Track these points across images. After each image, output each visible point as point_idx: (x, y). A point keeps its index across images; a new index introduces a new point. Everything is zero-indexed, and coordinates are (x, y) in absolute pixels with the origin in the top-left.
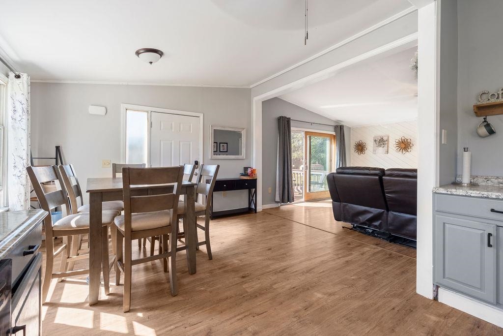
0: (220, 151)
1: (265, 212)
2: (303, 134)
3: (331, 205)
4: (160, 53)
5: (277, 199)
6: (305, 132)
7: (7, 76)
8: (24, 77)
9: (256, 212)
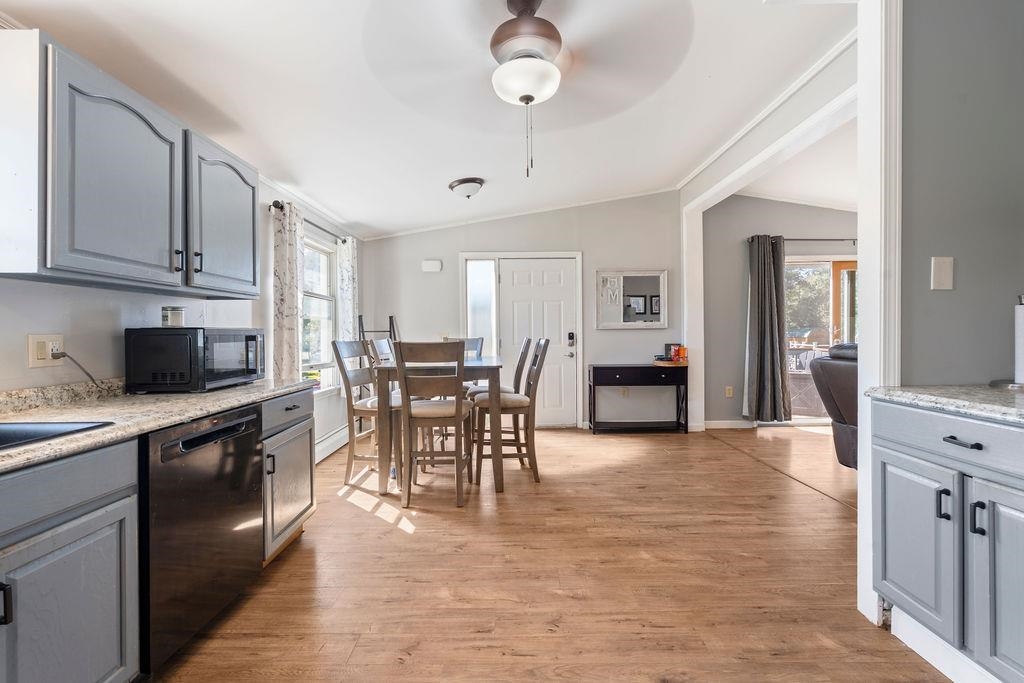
0: (652, 313)
1: (710, 435)
2: (829, 266)
3: (829, 431)
4: (480, 181)
5: (746, 412)
6: (834, 262)
7: (336, 243)
8: (349, 240)
9: (686, 432)
